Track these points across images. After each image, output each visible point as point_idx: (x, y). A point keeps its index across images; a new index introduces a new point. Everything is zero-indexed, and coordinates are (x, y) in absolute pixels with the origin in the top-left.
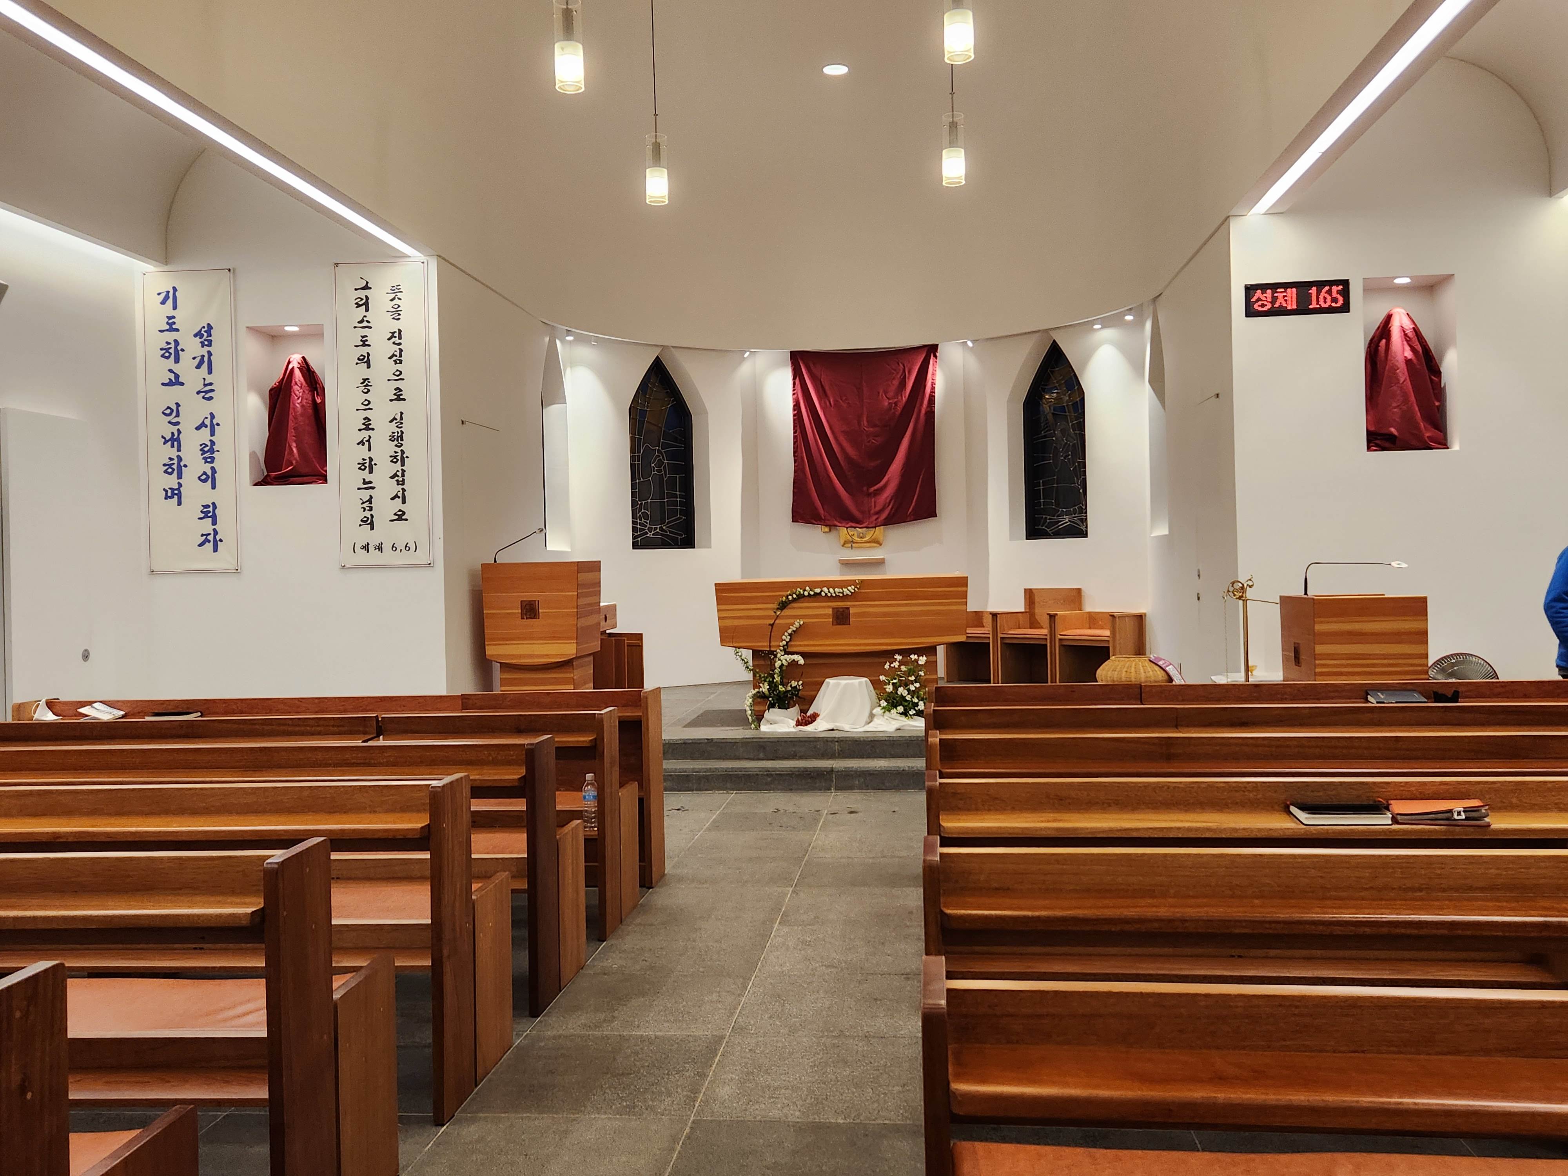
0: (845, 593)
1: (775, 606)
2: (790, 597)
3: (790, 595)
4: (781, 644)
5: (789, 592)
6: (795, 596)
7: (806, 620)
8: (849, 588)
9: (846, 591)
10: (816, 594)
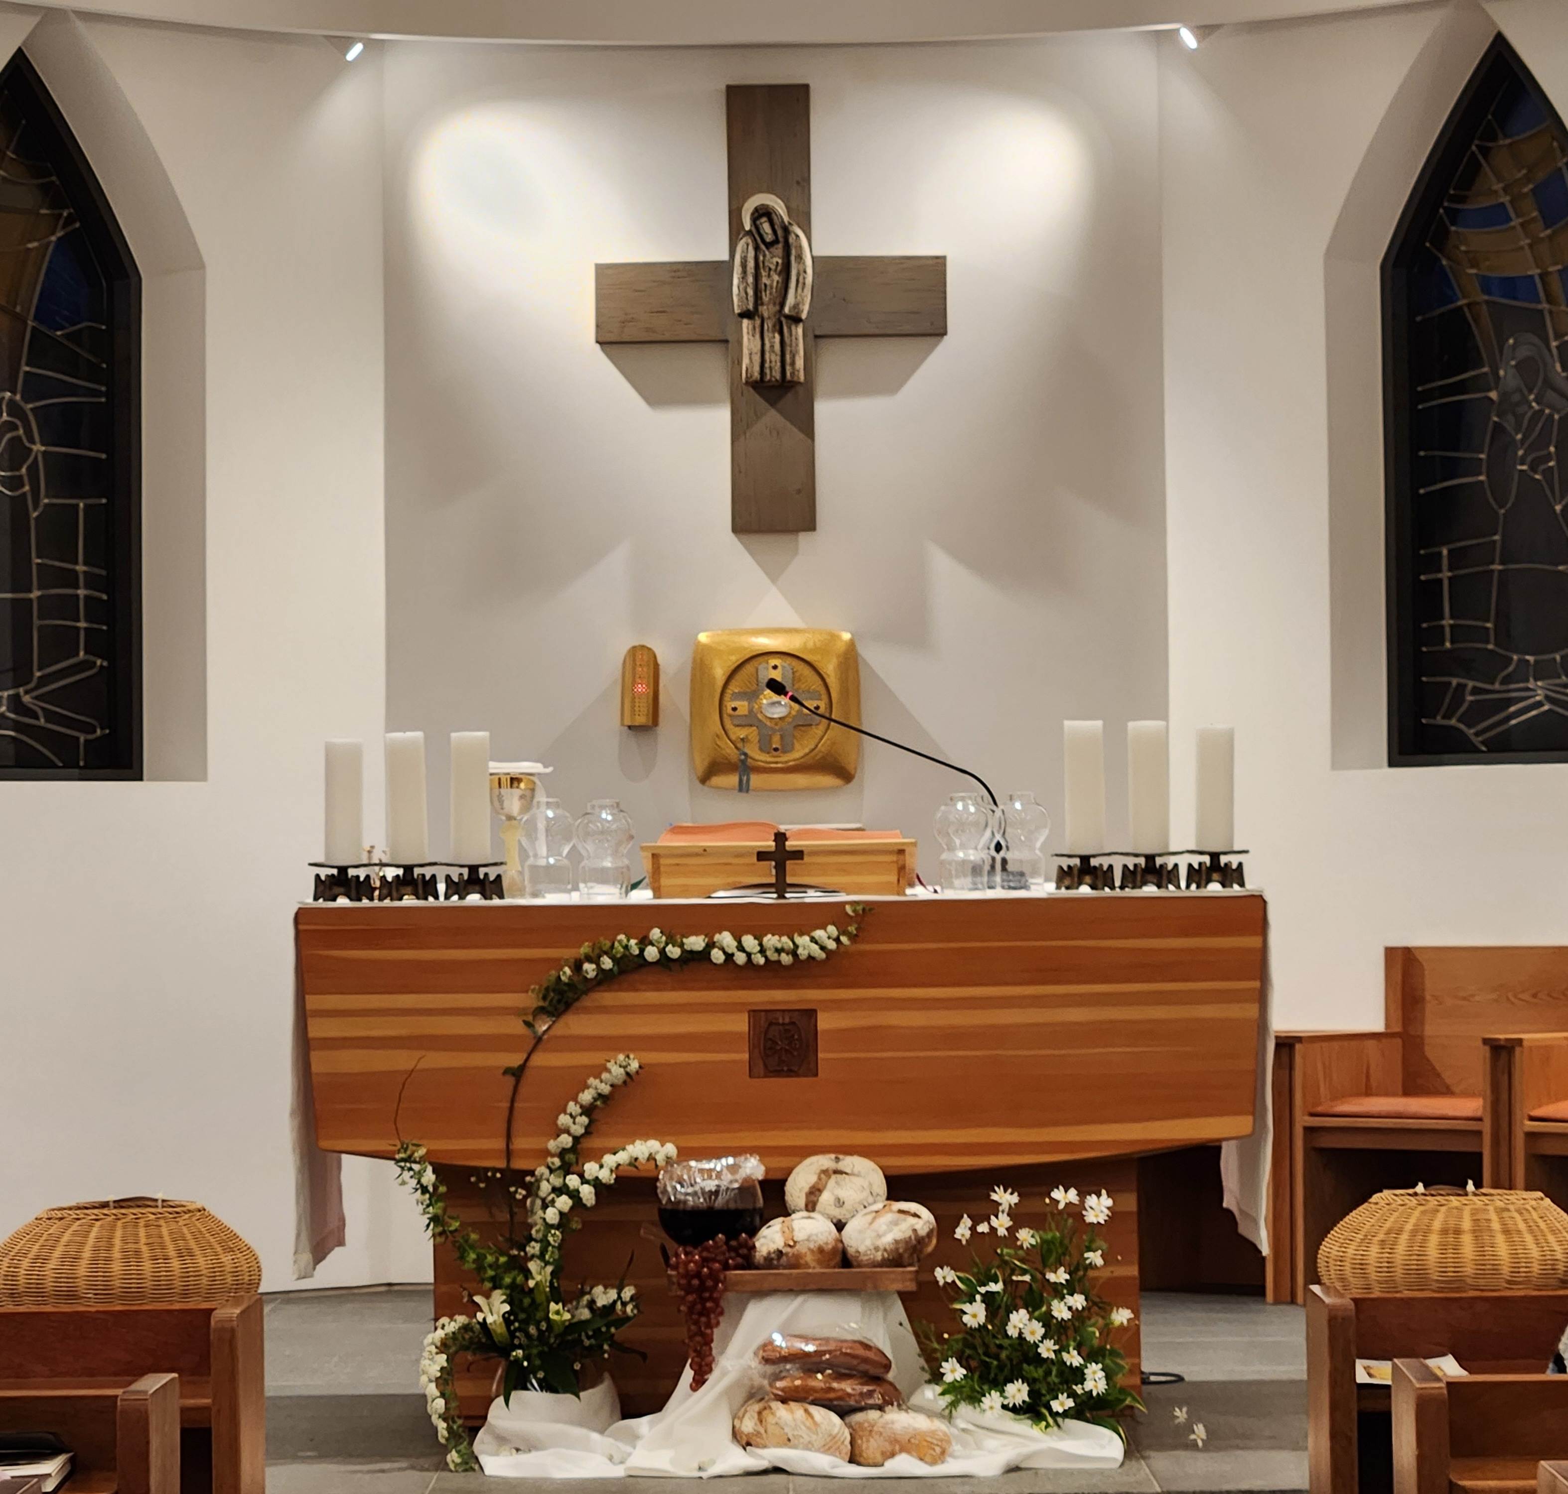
0: (802, 953)
1: (530, 1000)
2: (589, 969)
3: (589, 959)
4: (552, 1145)
5: (585, 949)
6: (607, 963)
7: (654, 1057)
8: (819, 934)
9: (806, 946)
10: (691, 957)
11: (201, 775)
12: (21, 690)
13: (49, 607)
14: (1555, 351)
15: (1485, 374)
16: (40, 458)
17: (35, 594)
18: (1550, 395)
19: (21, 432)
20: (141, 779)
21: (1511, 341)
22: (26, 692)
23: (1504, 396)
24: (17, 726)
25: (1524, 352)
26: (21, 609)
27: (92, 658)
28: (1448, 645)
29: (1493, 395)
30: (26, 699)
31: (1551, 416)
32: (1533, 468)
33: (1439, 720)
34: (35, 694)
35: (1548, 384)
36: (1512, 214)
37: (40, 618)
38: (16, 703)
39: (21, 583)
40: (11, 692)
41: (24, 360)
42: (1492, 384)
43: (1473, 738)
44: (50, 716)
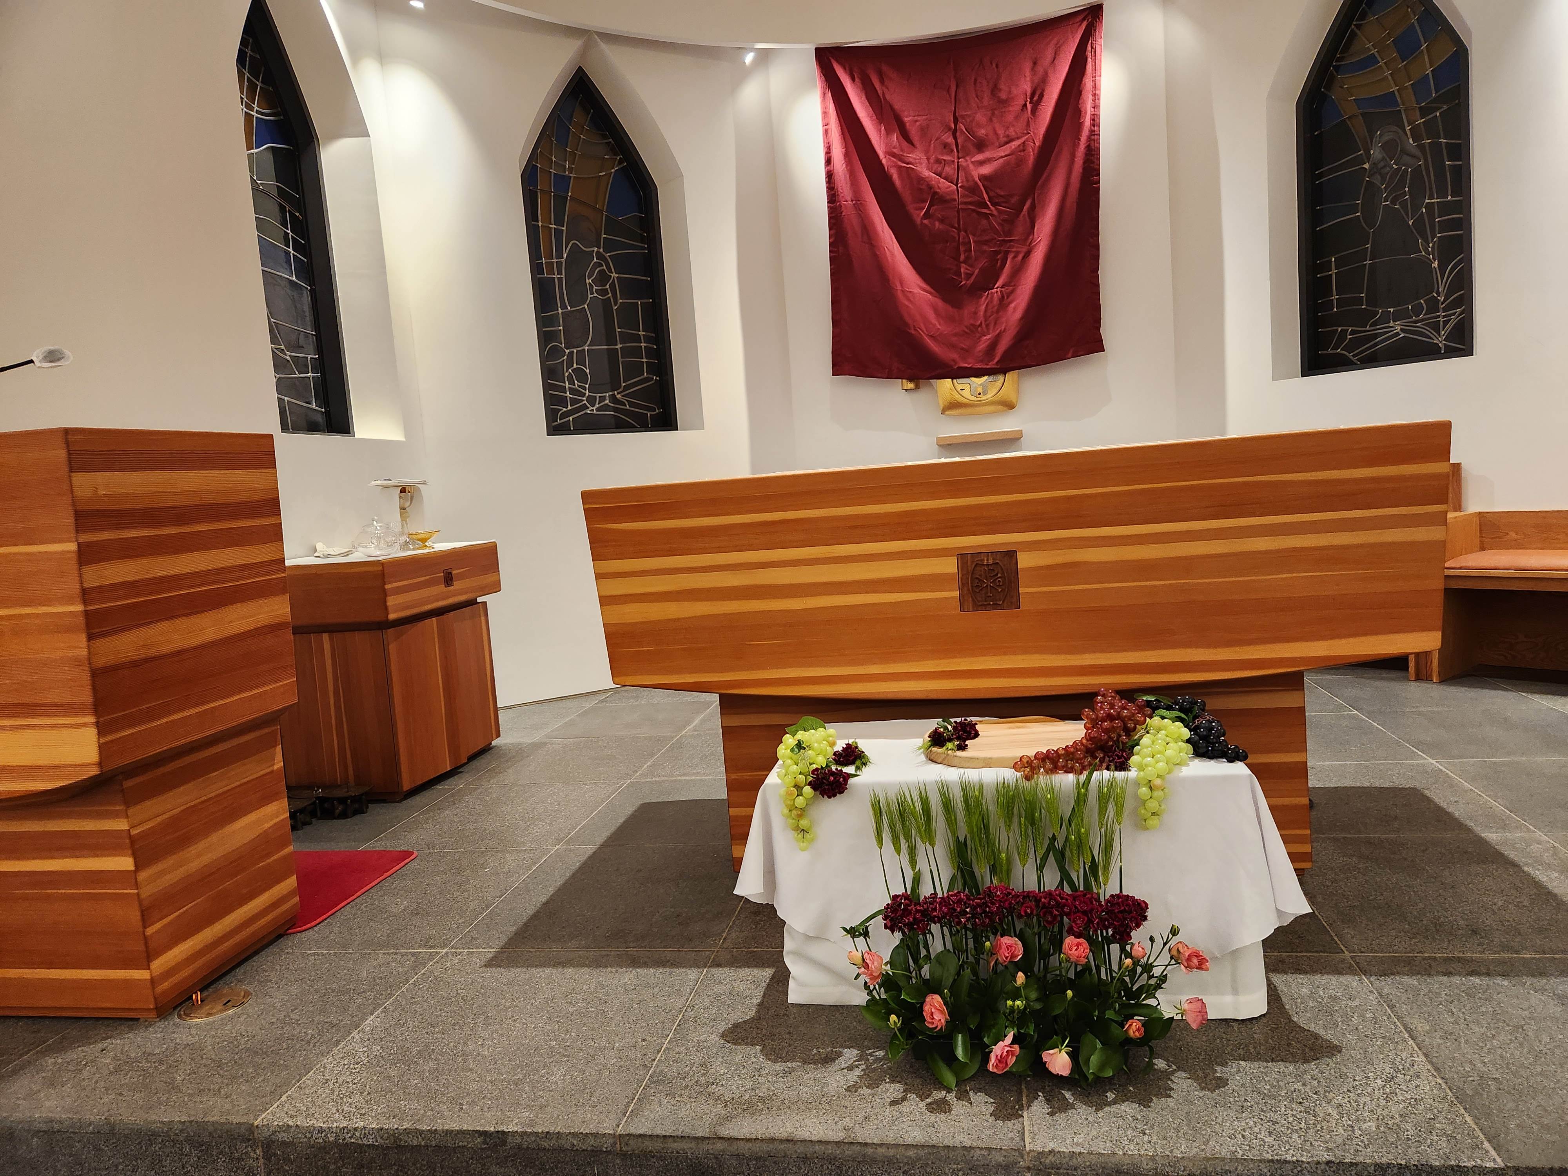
11: (702, 427)
12: (616, 392)
13: (626, 352)
14: (1408, 133)
15: (1361, 154)
16: (615, 279)
17: (619, 346)
18: (1406, 158)
19: (605, 267)
20: (677, 430)
21: (1379, 133)
22: (618, 393)
23: (1374, 165)
24: (615, 410)
25: (1386, 138)
26: (612, 355)
27: (651, 376)
28: (1335, 310)
29: (1366, 166)
30: (619, 396)
31: (1406, 171)
32: (1393, 202)
33: (1330, 351)
34: (623, 394)
35: (1404, 152)
36: (1380, 60)
37: (622, 358)
38: (613, 398)
39: (611, 340)
40: (611, 393)
41: (603, 232)
42: (1366, 160)
43: (1352, 358)
44: (631, 404)
